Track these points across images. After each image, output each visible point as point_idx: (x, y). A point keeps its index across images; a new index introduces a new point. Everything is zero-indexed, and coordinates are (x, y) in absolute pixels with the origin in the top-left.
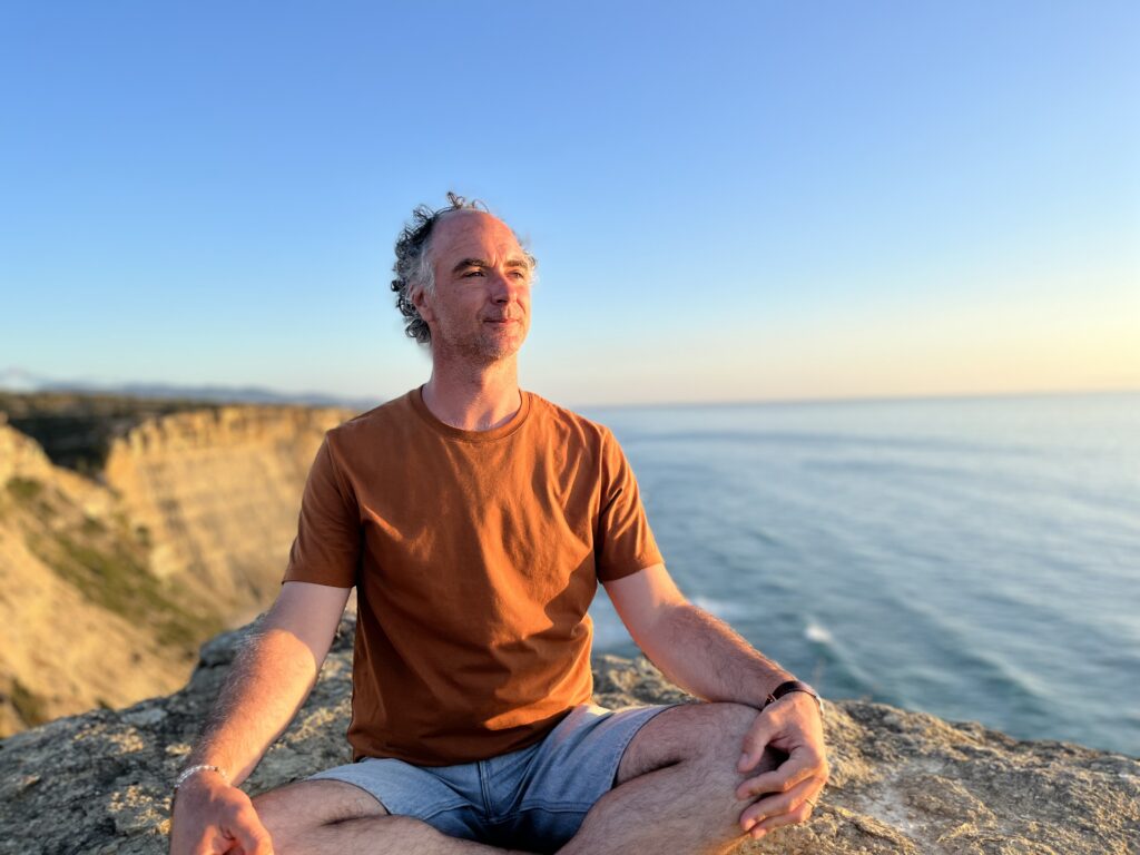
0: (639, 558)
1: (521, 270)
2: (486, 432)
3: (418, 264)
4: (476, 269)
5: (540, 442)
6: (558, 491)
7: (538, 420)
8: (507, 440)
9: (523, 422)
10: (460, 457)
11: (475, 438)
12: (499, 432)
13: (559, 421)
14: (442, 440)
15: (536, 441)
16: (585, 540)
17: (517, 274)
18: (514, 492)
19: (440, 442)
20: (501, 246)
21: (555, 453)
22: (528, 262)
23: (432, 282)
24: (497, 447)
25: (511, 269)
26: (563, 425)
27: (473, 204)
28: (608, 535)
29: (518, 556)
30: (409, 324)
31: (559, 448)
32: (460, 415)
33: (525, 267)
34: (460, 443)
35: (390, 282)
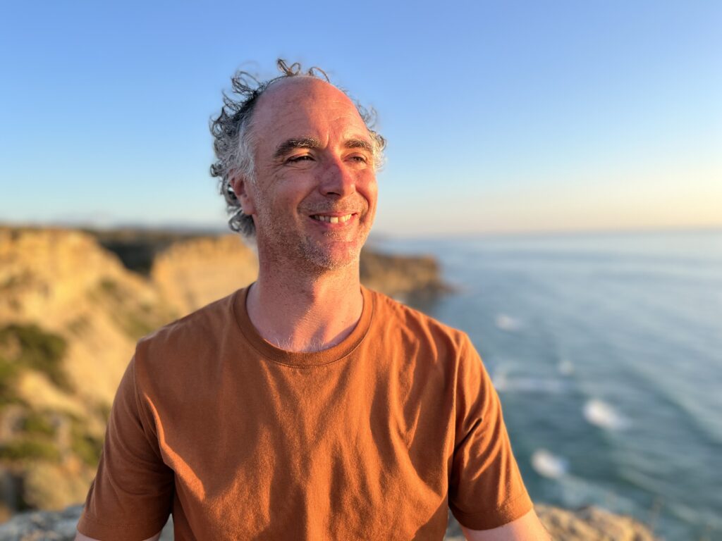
0: (503, 506)
1: (363, 153)
2: (318, 352)
3: (236, 145)
4: (304, 152)
5: (383, 363)
6: (403, 427)
7: (381, 333)
8: (342, 363)
9: (363, 336)
10: (283, 386)
11: (304, 362)
12: (333, 352)
13: (407, 330)
14: (264, 364)
15: (378, 362)
16: (436, 487)
17: (358, 159)
18: (347, 433)
19: (261, 368)
20: (337, 121)
21: (400, 375)
22: (374, 144)
23: (252, 167)
24: (329, 373)
25: (350, 151)
26: (411, 336)
27: (310, 72)
28: (463, 476)
29: (352, 516)
30: (232, 216)
31: (405, 368)
32: (287, 333)
33: (369, 150)
34: (284, 368)
35: (210, 165)
